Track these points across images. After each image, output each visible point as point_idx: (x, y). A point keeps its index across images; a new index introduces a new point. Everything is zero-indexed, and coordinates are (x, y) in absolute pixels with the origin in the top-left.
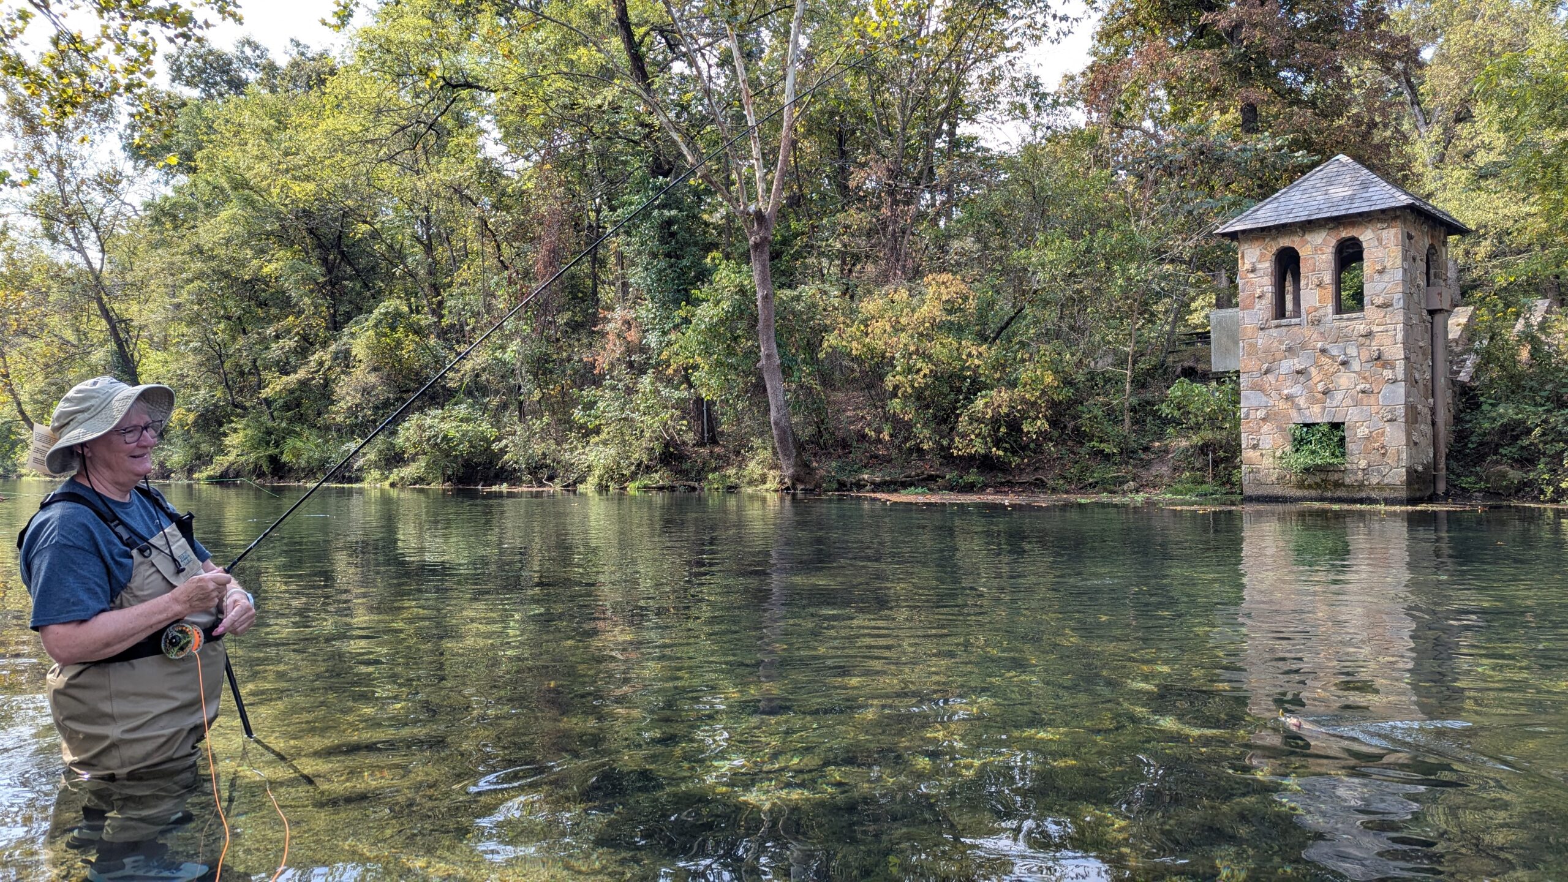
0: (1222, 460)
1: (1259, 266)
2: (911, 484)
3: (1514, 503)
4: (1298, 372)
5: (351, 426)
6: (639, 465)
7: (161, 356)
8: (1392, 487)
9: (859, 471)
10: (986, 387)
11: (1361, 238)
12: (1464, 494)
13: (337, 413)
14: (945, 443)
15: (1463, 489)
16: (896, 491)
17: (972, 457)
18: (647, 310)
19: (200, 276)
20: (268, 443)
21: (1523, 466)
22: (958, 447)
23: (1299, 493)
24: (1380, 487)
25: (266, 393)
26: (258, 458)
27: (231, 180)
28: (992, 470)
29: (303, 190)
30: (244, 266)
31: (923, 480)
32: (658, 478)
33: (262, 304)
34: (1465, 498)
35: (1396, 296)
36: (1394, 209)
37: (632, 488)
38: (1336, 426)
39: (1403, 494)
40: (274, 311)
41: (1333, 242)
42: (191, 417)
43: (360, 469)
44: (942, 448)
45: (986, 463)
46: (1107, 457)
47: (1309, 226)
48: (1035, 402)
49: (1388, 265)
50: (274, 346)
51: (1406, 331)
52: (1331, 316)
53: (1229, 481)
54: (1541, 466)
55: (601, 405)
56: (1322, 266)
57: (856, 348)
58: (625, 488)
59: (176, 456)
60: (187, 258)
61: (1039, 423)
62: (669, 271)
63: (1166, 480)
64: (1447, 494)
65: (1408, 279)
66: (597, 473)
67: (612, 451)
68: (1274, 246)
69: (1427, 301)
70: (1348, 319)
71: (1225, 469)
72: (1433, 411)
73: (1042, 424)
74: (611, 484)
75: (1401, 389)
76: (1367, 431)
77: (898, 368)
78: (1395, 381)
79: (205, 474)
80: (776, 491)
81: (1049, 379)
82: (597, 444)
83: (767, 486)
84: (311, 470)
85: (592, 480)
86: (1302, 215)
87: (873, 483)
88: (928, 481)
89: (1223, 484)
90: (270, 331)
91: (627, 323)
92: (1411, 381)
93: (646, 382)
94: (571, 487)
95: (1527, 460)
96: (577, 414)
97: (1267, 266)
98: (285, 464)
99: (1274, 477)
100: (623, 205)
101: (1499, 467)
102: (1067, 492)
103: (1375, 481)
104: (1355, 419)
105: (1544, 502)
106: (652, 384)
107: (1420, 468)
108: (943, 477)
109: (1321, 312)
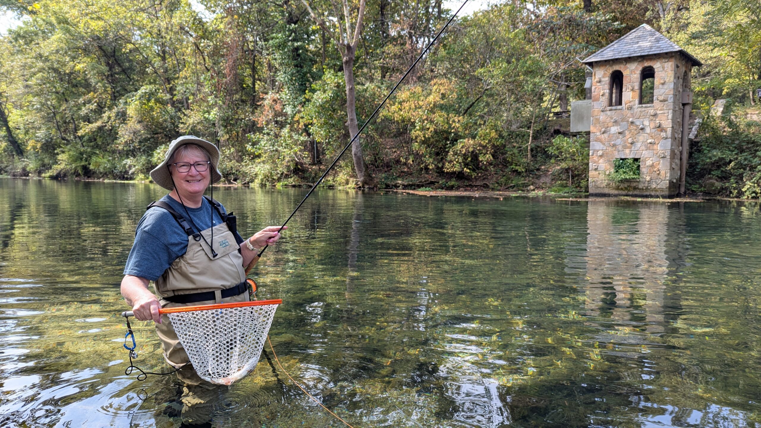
0: (576, 176)
1: (603, 79)
2: (423, 186)
3: (718, 198)
4: (619, 133)
5: (127, 151)
6: (282, 174)
7: (19, 112)
8: (662, 190)
9: (396, 179)
10: (461, 137)
11: (654, 67)
12: (693, 194)
13: (119, 144)
14: (440, 165)
15: (693, 191)
16: (414, 189)
17: (454, 173)
18: (286, 94)
19: (41, 70)
20: (81, 159)
21: (722, 180)
22: (448, 168)
23: (616, 192)
24: (655, 190)
25: (80, 133)
26: (76, 167)
27: (57, 18)
28: (461, 179)
29: (96, 26)
30: (65, 65)
31: (428, 184)
32: (291, 181)
33: (75, 86)
34: (694, 195)
35: (670, 96)
36: (671, 52)
37: (279, 186)
38: (636, 160)
39: (667, 193)
40: (82, 90)
41: (640, 68)
42: (39, 145)
43: (133, 174)
44: (438, 168)
45: (460, 176)
46: (519, 173)
47: (629, 60)
48: (486, 146)
49: (667, 80)
50: (83, 109)
51: (673, 114)
52: (637, 105)
53: (579, 186)
54: (732, 180)
55: (263, 143)
56: (635, 80)
57: (397, 117)
58: (275, 186)
59: (32, 165)
60: (34, 60)
61: (487, 156)
62: (297, 74)
63: (548, 185)
64: (685, 193)
65: (676, 88)
66: (260, 177)
67: (267, 167)
68: (610, 70)
69: (682, 99)
70: (646, 107)
71: (577, 180)
72: (681, 153)
73: (489, 157)
74: (267, 183)
75: (669, 142)
76: (651, 162)
77: (418, 128)
78: (667, 138)
79: (48, 175)
80: (354, 188)
81: (493, 134)
82: (259, 163)
83: (349, 186)
84: (106, 174)
85: (257, 182)
86: (626, 55)
87: (403, 185)
88: (430, 184)
89: (576, 187)
90: (81, 100)
91: (274, 101)
92: (674, 138)
93: (285, 131)
94: (246, 185)
95: (724, 177)
96: (249, 147)
97: (607, 80)
98: (90, 171)
99: (604, 184)
100: (272, 39)
101: (711, 181)
102: (499, 190)
103: (654, 186)
104: (646, 156)
105: (733, 198)
106: (289, 132)
107: (675, 181)
108: (438, 182)
109: (632, 103)
